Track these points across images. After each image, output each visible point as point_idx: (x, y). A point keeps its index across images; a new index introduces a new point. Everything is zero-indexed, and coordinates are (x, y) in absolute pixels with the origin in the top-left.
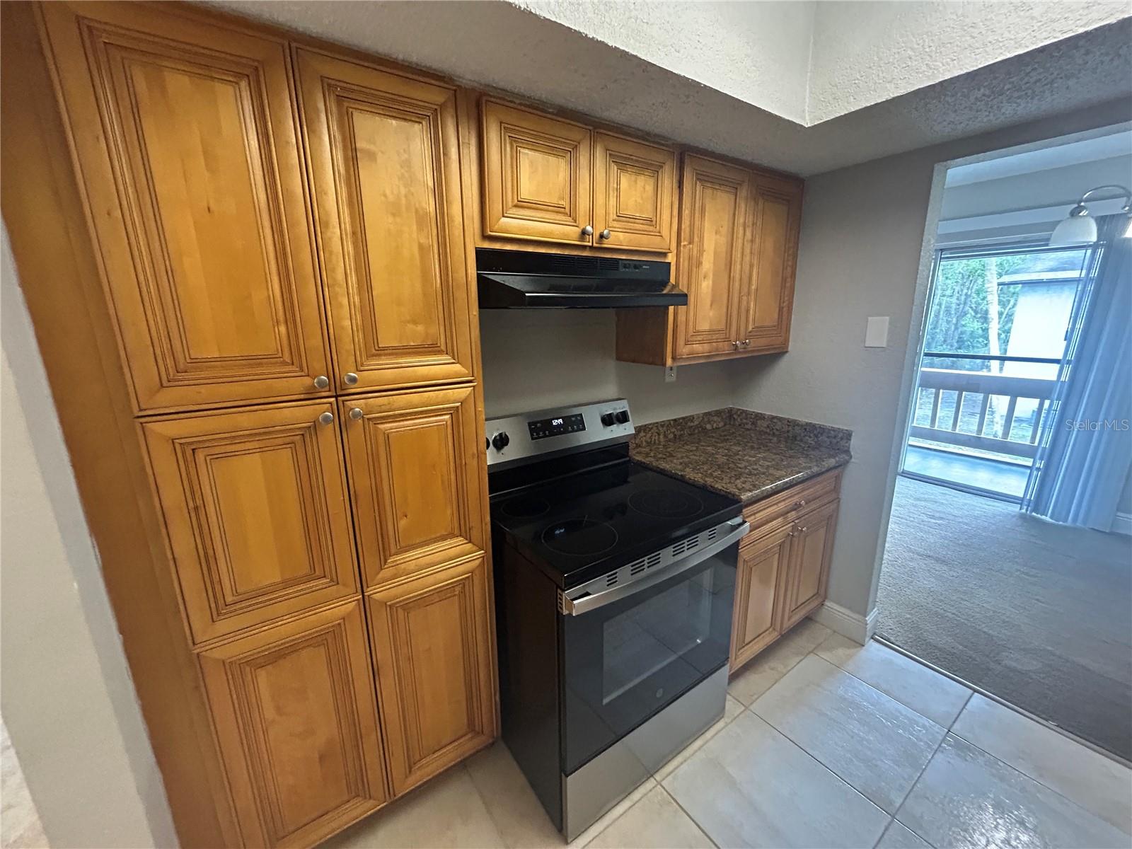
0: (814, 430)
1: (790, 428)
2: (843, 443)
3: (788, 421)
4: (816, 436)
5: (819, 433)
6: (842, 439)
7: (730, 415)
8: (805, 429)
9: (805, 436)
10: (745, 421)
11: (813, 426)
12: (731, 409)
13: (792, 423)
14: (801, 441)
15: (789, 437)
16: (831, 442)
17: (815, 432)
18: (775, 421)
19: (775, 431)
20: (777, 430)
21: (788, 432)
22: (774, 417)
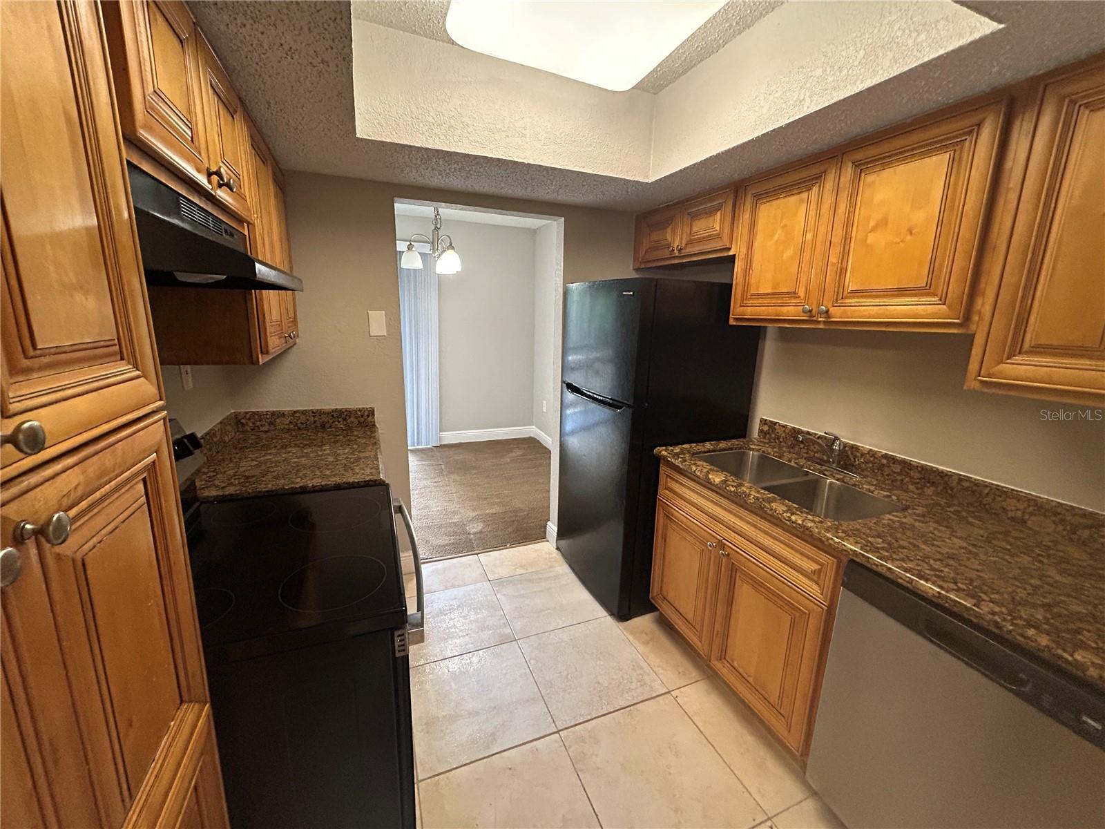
0: (341, 415)
1: (316, 419)
2: (370, 418)
3: (313, 412)
4: (345, 419)
5: (347, 415)
6: (368, 416)
7: (237, 421)
8: (333, 416)
9: (334, 422)
10: (258, 423)
11: (341, 412)
12: (236, 415)
13: (320, 413)
14: (331, 427)
15: (316, 427)
16: (359, 421)
17: (343, 416)
18: (298, 415)
19: (299, 425)
20: (302, 423)
21: (315, 422)
22: (295, 412)
